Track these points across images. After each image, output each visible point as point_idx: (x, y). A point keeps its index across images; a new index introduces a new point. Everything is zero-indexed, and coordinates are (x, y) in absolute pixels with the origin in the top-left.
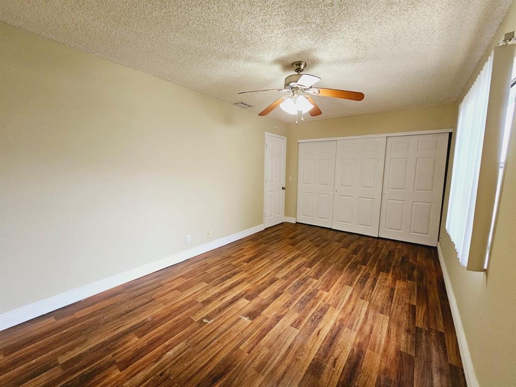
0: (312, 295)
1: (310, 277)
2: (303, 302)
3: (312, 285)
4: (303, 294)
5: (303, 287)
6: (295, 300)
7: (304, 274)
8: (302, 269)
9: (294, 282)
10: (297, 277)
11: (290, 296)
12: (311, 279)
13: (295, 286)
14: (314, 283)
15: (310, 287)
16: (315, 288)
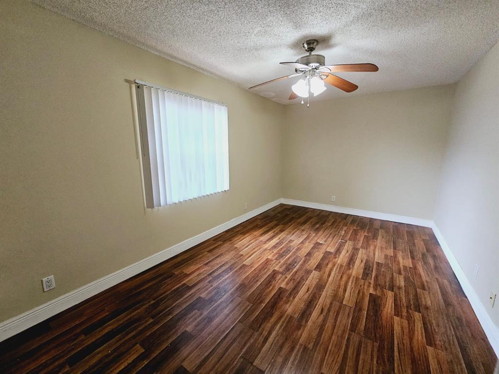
0: (281, 256)
1: (282, 273)
2: (288, 251)
3: (280, 264)
4: (288, 256)
5: (289, 262)
6: (295, 252)
7: (289, 277)
8: (291, 286)
9: (298, 266)
10: (296, 272)
11: (298, 254)
12: (281, 270)
13: (296, 263)
14: (278, 266)
15: (282, 261)
16: (278, 262)
